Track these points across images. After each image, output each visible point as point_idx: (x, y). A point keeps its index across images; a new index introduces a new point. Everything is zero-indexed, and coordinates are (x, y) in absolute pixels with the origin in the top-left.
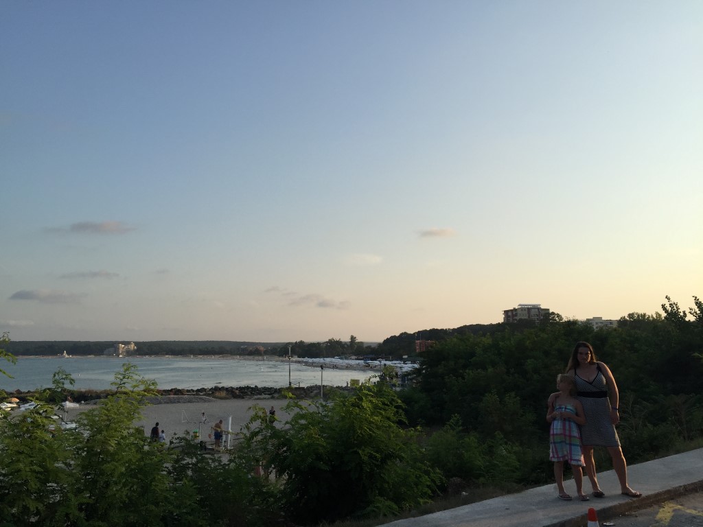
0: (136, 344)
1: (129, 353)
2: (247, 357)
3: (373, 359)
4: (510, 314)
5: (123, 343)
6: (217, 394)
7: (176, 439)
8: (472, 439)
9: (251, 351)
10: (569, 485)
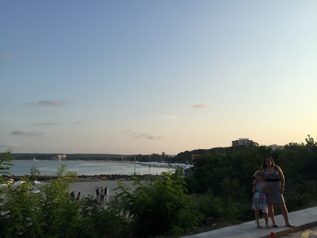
0: (66, 155)
1: (63, 159)
2: (116, 161)
3: (172, 163)
4: (235, 143)
5: (60, 154)
6: (102, 178)
7: (84, 198)
8: (218, 200)
9: (117, 159)
10: (262, 221)
